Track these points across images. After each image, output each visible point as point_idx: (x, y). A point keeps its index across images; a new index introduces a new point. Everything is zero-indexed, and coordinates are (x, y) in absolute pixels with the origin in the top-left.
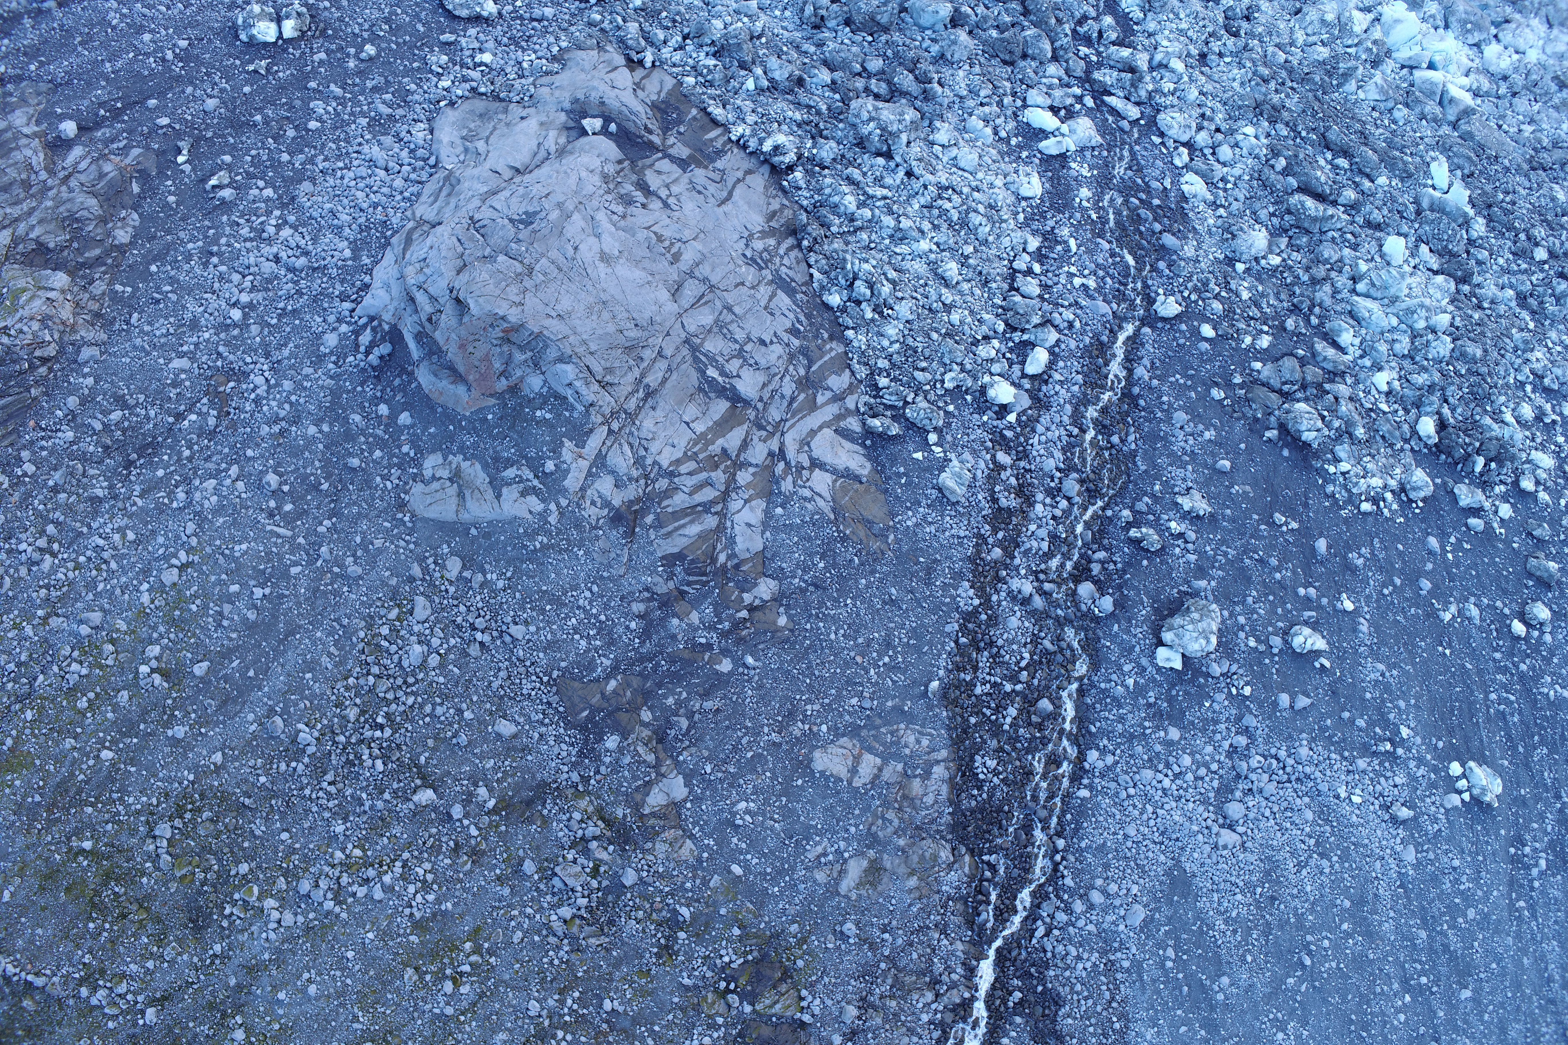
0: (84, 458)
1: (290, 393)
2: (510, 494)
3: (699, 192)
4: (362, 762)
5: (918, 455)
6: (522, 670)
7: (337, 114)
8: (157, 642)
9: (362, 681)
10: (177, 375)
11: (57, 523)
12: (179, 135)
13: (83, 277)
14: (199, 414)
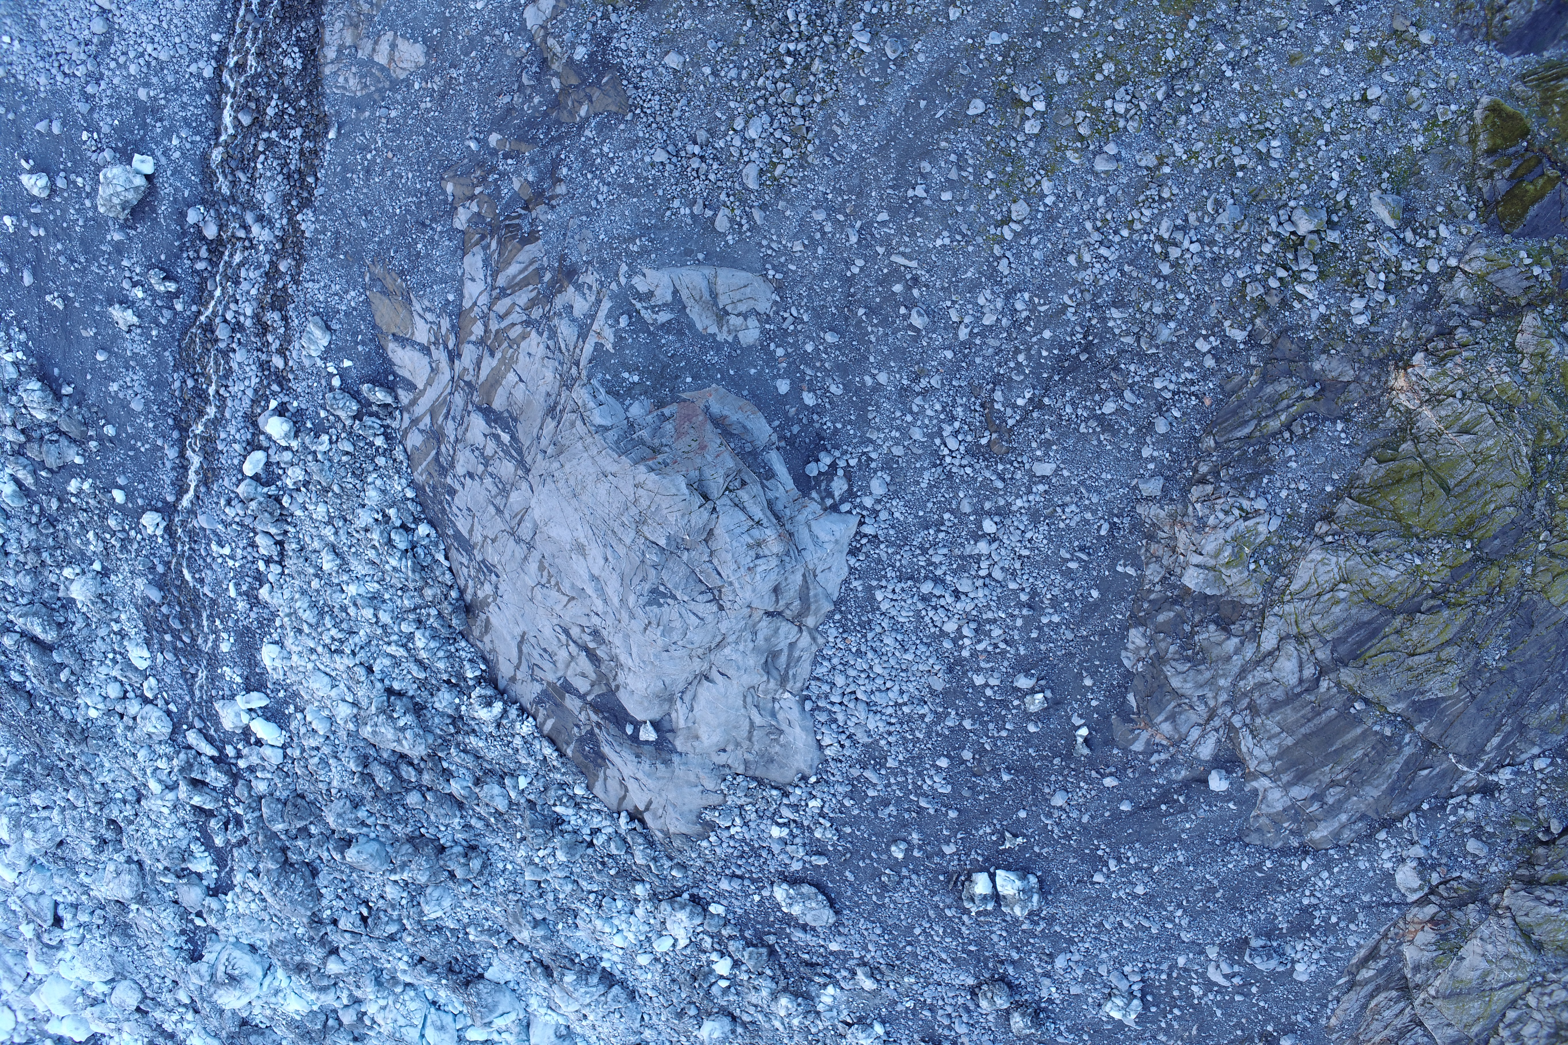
0: (1141, 357)
1: (913, 424)
2: (664, 295)
3: (545, 650)
4: (808, 17)
5: (347, 363)
6: (659, 119)
7: (920, 774)
8: (1029, 137)
9: (808, 98)
10: (1046, 454)
11: (1159, 276)
12: (1092, 763)
13: (1174, 587)
14: (1014, 406)
